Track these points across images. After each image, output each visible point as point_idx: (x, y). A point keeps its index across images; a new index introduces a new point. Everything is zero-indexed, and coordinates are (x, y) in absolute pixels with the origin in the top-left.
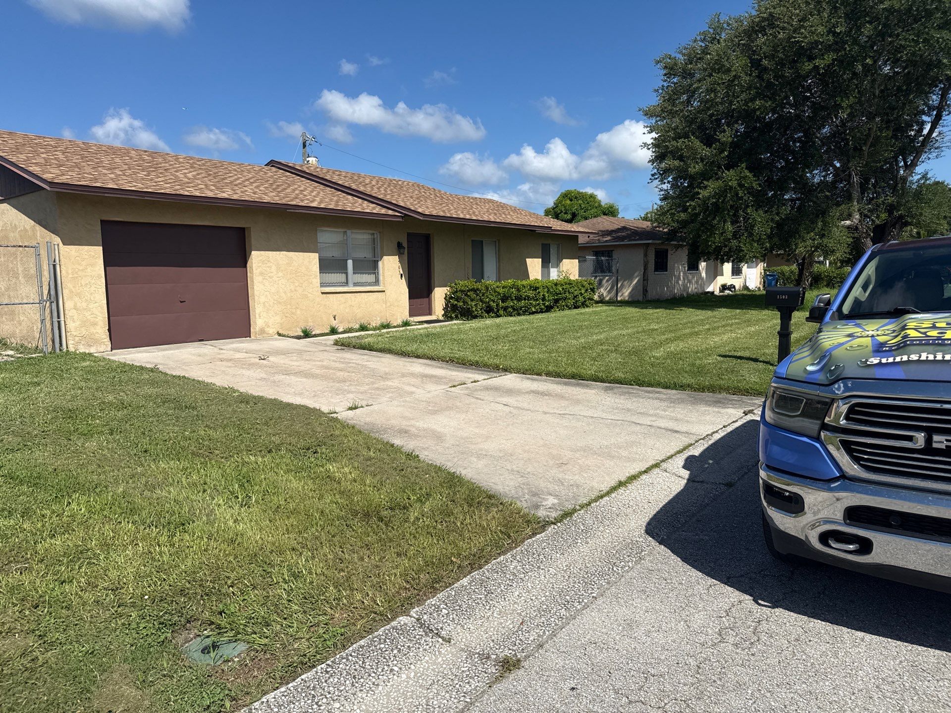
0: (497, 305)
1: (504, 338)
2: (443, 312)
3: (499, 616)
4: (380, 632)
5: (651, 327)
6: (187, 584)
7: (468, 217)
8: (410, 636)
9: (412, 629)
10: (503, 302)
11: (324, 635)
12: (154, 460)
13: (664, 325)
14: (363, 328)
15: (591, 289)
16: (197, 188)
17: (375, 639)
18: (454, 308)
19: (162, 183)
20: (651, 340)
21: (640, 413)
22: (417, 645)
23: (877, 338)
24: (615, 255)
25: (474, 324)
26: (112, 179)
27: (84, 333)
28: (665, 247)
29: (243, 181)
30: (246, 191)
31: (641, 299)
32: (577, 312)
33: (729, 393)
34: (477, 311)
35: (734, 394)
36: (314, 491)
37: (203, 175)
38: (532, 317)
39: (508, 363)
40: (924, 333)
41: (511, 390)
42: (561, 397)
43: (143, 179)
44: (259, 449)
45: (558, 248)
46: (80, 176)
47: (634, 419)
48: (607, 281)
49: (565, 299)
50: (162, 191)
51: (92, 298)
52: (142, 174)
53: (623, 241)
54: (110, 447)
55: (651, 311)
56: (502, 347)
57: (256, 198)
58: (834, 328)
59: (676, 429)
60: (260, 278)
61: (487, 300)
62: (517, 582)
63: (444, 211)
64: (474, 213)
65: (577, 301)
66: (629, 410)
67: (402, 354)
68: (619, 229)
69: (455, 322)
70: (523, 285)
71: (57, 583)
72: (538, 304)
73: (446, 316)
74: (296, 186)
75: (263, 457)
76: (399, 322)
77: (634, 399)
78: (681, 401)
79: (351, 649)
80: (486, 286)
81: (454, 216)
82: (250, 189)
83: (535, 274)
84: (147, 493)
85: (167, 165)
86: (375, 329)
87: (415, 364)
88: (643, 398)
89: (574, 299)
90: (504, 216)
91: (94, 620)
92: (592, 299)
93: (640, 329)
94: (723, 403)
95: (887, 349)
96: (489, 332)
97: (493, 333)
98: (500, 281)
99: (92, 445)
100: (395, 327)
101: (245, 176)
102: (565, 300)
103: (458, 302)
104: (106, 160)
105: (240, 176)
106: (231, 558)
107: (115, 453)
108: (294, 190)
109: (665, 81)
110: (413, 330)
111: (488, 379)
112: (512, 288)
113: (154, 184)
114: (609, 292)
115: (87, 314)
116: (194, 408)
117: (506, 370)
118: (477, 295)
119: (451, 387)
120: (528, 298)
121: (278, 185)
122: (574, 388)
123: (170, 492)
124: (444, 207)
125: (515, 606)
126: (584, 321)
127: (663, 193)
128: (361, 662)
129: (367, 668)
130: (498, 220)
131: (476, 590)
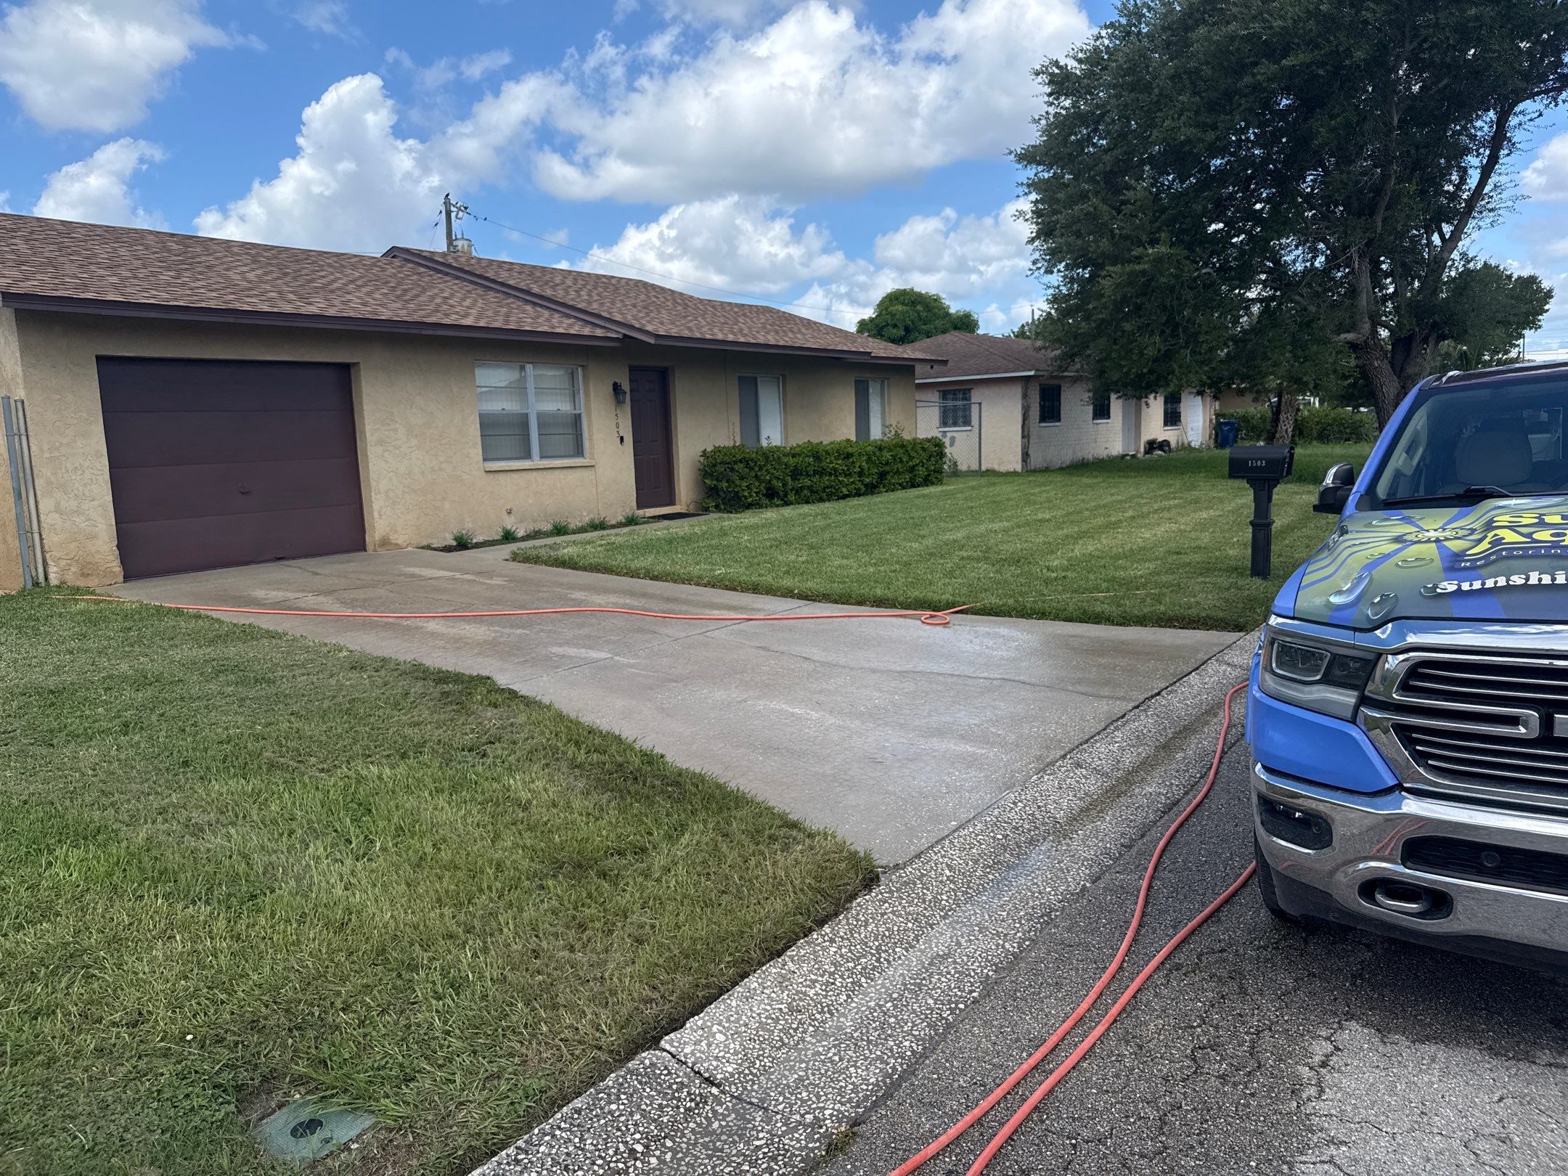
0: (784, 485)
1: (798, 541)
2: (694, 500)
3: (814, 1041)
4: (609, 1082)
5: (1040, 516)
6: (263, 1009)
7: (731, 337)
8: (661, 1086)
9: (665, 1072)
10: (794, 478)
11: (509, 1094)
12: (202, 778)
13: (1059, 513)
14: (559, 530)
16: (264, 298)
17: (601, 1095)
19: (202, 291)
21: (1030, 665)
22: (675, 1102)
23: (1446, 543)
24: (976, 396)
26: (113, 285)
27: (74, 554)
28: (1056, 382)
29: (346, 285)
30: (350, 301)
31: (1019, 468)
32: (917, 493)
34: (751, 496)
36: (484, 827)
37: (275, 275)
38: (842, 503)
39: (807, 585)
40: (1529, 535)
43: (169, 284)
44: (385, 753)
45: (882, 386)
46: (56, 281)
47: (1022, 675)
49: (896, 472)
50: (203, 305)
51: (87, 493)
52: (166, 276)
53: (987, 373)
54: (123, 756)
56: (796, 558)
57: (366, 312)
58: (1366, 526)
60: (380, 449)
61: (768, 477)
62: (841, 977)
63: (690, 329)
64: (741, 330)
65: (915, 475)
66: (1011, 660)
67: (627, 574)
69: (715, 516)
71: (26, 1017)
72: (853, 483)
73: (700, 506)
74: (436, 291)
75: (392, 767)
76: (620, 518)
77: (1019, 641)
79: (559, 1115)
80: (765, 454)
81: (708, 337)
82: (357, 297)
83: (845, 431)
84: (190, 841)
85: (210, 258)
86: (579, 531)
87: (650, 591)
89: (910, 472)
90: (790, 335)
91: (95, 1084)
92: (940, 472)
93: (1022, 521)
95: (1468, 564)
96: (771, 532)
97: (780, 534)
99: (89, 754)
101: (346, 276)
102: (895, 474)
103: (719, 481)
104: (102, 253)
105: (338, 275)
106: (341, 957)
107: (133, 768)
108: (433, 298)
109: (1051, 104)
110: (644, 531)
111: (774, 614)
113: (189, 292)
115: (78, 520)
116: (271, 682)
117: (806, 597)
118: (751, 469)
119: (713, 629)
120: (836, 472)
121: (406, 291)
123: (228, 837)
124: (691, 321)
125: (842, 1019)
126: (929, 508)
127: (1051, 291)
128: (577, 1140)
129: (588, 1151)
130: (782, 343)
131: (773, 995)
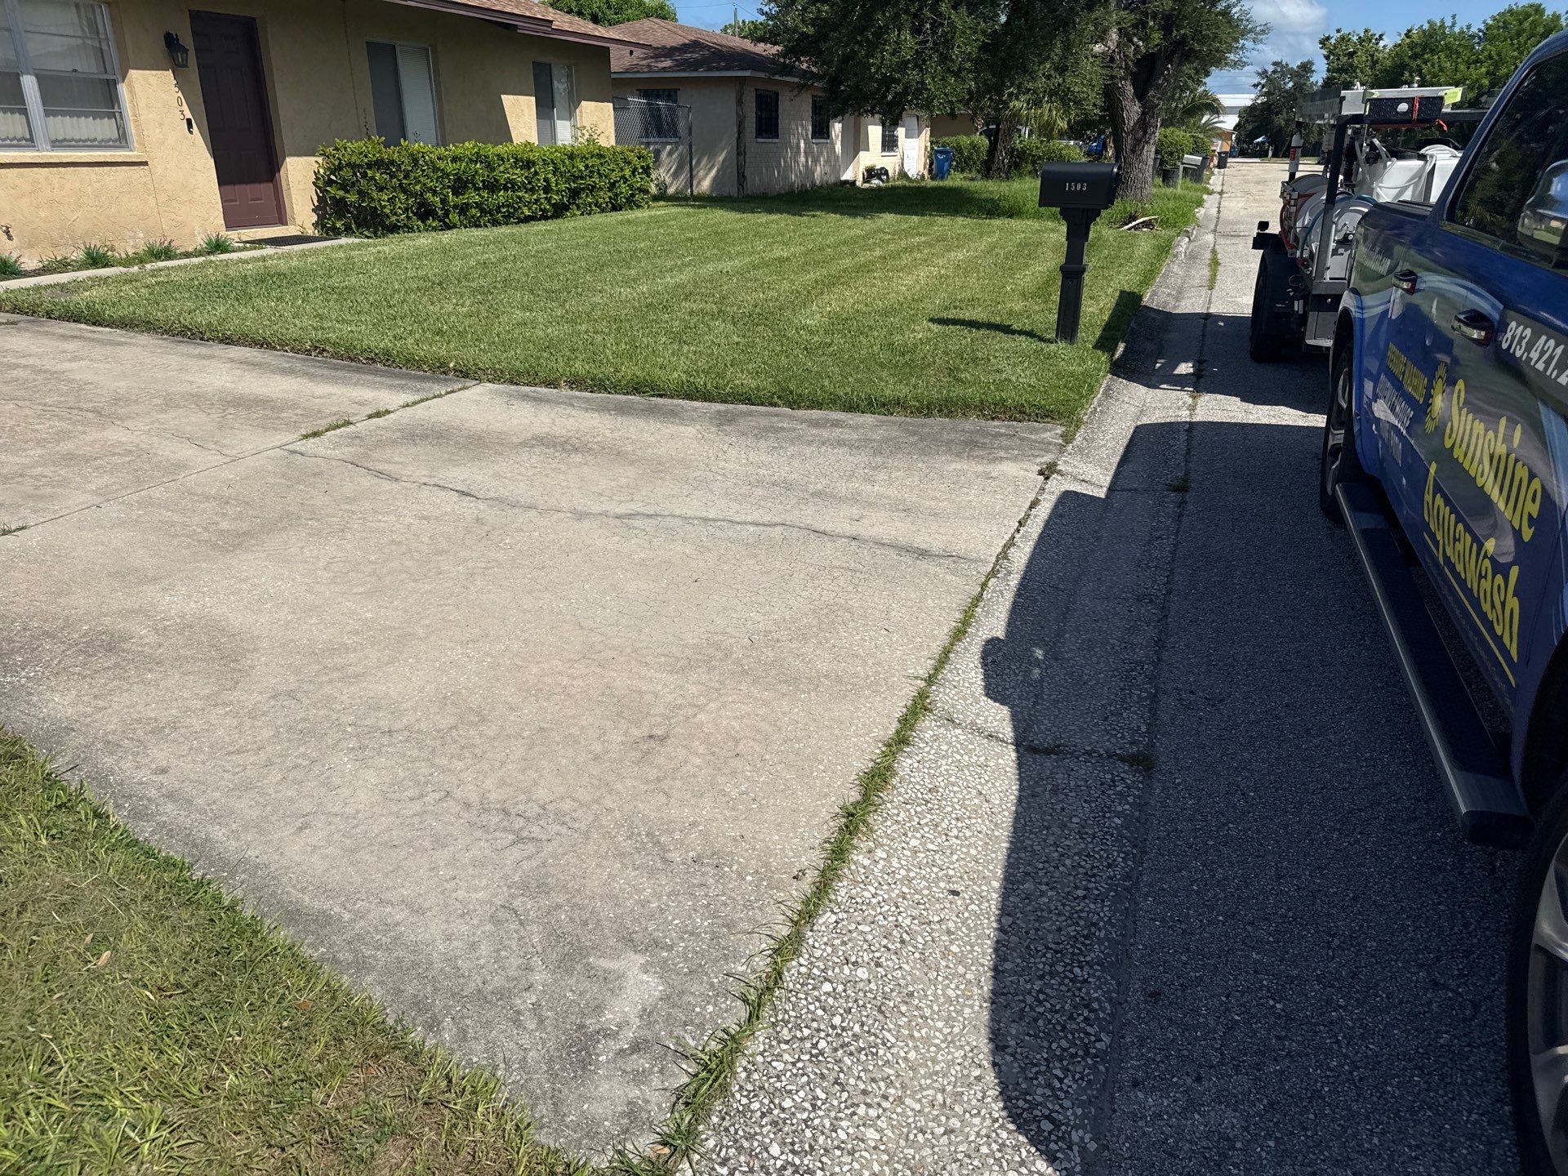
0: (444, 201)
1: (460, 282)
2: (315, 218)
10: (456, 193)
14: (95, 260)
15: (642, 167)
18: (340, 207)
20: (786, 285)
21: (816, 494)
24: (683, 97)
25: (390, 246)
28: (774, 88)
31: (734, 192)
32: (620, 218)
33: (984, 415)
34: (395, 214)
35: (993, 419)
39: (469, 354)
41: (480, 438)
42: (616, 454)
45: (569, 76)
47: (809, 515)
48: (670, 154)
49: (593, 189)
53: (696, 70)
55: (763, 218)
56: (453, 308)
59: (920, 541)
61: (418, 188)
65: (616, 195)
66: (788, 486)
67: (182, 334)
68: (685, 45)
69: (343, 241)
70: (499, 155)
72: (537, 200)
73: (324, 226)
76: (200, 241)
77: (791, 450)
78: (894, 447)
80: (412, 154)
83: (524, 131)
86: (128, 262)
87: (215, 363)
88: (810, 443)
89: (610, 191)
92: (646, 192)
93: (756, 259)
94: (983, 446)
96: (421, 267)
97: (431, 269)
98: (445, 145)
100: (187, 255)
102: (591, 191)
103: (347, 192)
110: (227, 264)
111: (415, 403)
112: (476, 162)
114: (675, 175)
117: (465, 374)
118: (392, 177)
119: (306, 437)
120: (511, 185)
122: (641, 423)
126: (636, 239)
